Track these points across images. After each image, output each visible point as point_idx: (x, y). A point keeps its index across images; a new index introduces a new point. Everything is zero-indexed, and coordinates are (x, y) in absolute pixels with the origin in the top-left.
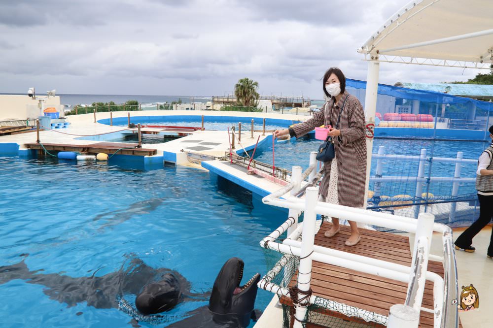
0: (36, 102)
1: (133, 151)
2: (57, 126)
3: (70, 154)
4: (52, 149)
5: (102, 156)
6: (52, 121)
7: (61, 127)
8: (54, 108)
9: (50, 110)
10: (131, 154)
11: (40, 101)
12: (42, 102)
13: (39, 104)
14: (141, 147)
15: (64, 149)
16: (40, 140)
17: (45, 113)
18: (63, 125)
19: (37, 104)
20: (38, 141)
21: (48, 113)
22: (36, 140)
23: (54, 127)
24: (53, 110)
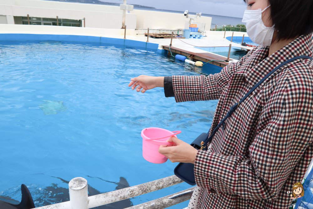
0: (188, 19)
1: (221, 64)
2: (195, 37)
3: (182, 57)
4: (174, 51)
5: (199, 63)
6: (192, 33)
7: (197, 37)
8: (196, 25)
9: (193, 26)
10: (218, 65)
11: (191, 19)
12: (192, 20)
13: (190, 21)
14: (228, 62)
15: (181, 53)
16: (172, 44)
17: (190, 27)
18: (198, 36)
19: (189, 21)
20: (171, 45)
21: (191, 28)
22: (170, 44)
23: (192, 37)
24: (195, 26)
